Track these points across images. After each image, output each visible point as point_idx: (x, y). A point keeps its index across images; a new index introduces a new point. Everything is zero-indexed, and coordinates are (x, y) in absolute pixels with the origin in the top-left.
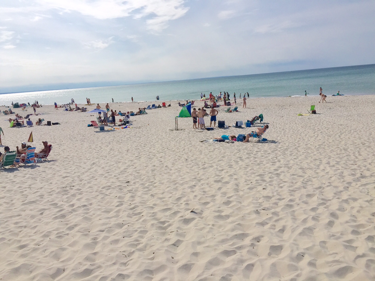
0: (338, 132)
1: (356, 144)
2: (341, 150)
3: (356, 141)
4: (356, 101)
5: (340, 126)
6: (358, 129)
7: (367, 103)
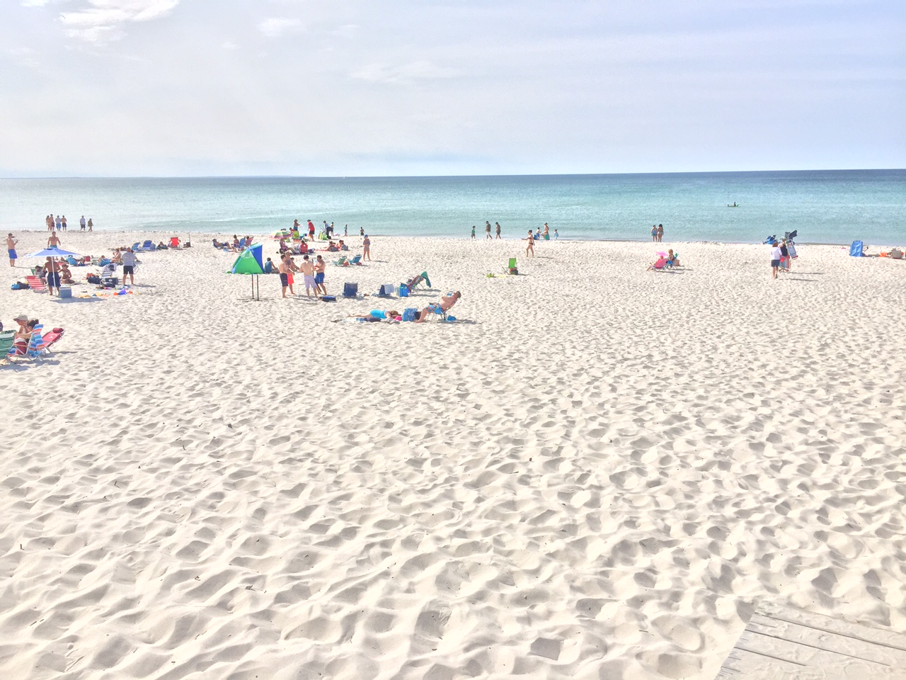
0: (566, 307)
1: (600, 325)
3: (598, 321)
4: (581, 254)
5: (566, 298)
6: (595, 303)
7: (601, 257)
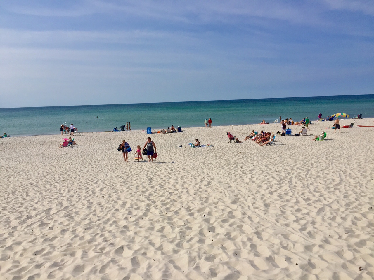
2: (9, 194)
